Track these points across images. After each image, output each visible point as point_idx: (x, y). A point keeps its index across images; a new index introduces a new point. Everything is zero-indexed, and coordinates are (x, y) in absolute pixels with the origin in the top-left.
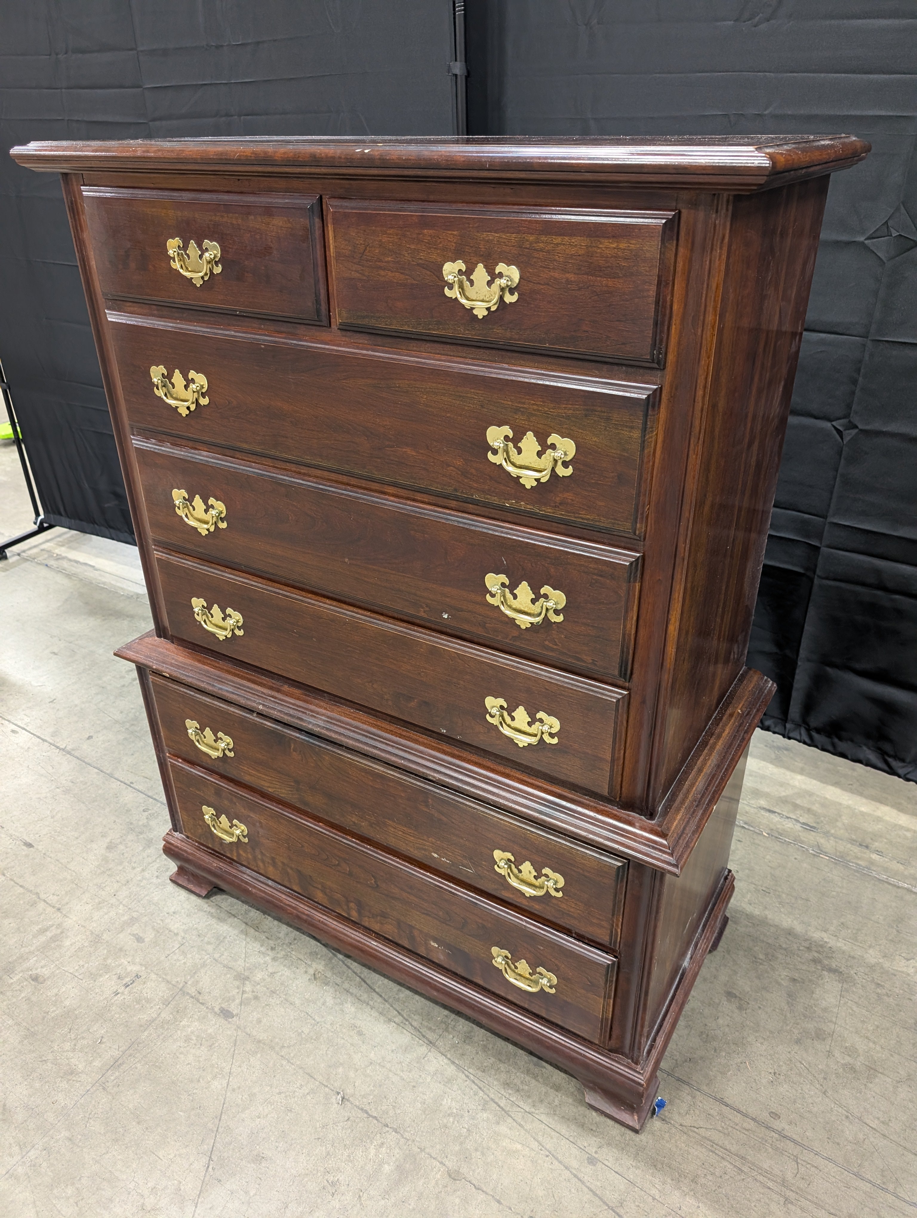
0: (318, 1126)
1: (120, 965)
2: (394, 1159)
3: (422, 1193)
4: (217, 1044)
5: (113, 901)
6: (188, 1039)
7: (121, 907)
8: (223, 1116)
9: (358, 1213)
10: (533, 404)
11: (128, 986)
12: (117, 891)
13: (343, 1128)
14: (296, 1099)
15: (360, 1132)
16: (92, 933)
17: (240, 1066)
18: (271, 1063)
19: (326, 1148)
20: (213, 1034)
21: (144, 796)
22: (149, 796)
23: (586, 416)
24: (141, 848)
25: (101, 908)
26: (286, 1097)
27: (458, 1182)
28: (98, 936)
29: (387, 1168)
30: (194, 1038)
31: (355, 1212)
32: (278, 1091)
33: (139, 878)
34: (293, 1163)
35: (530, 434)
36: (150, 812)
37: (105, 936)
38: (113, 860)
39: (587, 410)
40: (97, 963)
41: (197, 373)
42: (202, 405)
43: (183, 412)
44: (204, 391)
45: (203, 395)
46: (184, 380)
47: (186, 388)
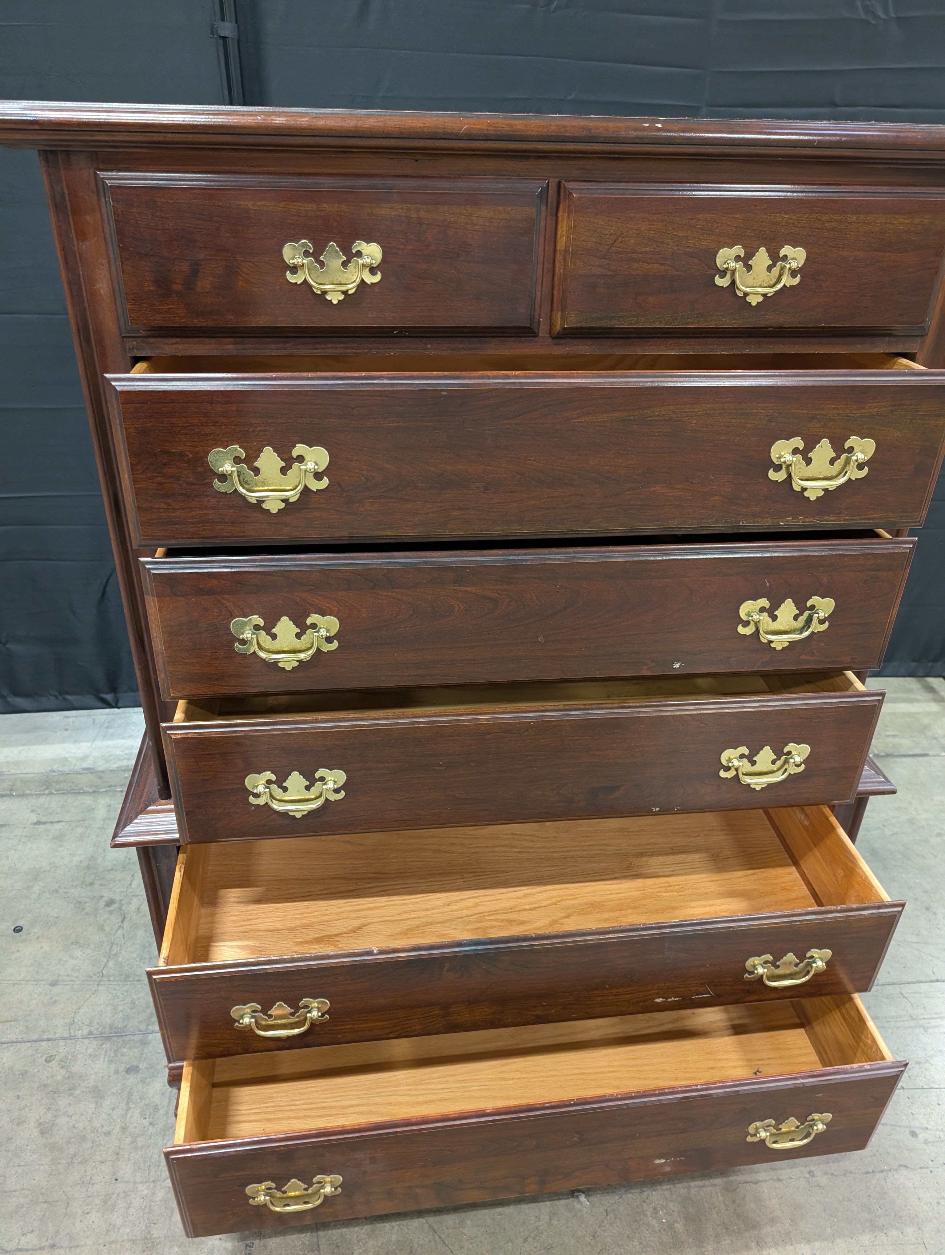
0: (589, 1240)
1: (213, 1250)
2: (676, 1214)
3: (724, 1223)
4: (416, 1245)
5: (121, 1187)
7: (140, 1187)
12: (114, 1174)
13: (611, 1223)
14: (546, 1234)
15: (628, 1215)
16: (134, 1242)
17: (462, 1247)
18: (488, 1220)
20: (401, 1239)
21: (29, 1044)
22: (35, 1041)
23: (892, 411)
24: (93, 1105)
25: (114, 1206)
26: (534, 1239)
27: (738, 1190)
28: (145, 1239)
29: (679, 1226)
32: (522, 1240)
33: (129, 1140)
35: (825, 442)
36: (57, 1057)
37: (155, 1233)
38: (69, 1142)
39: (894, 406)
41: (311, 447)
42: (313, 492)
43: (274, 506)
44: (320, 471)
45: (318, 476)
46: (282, 460)
47: (284, 471)
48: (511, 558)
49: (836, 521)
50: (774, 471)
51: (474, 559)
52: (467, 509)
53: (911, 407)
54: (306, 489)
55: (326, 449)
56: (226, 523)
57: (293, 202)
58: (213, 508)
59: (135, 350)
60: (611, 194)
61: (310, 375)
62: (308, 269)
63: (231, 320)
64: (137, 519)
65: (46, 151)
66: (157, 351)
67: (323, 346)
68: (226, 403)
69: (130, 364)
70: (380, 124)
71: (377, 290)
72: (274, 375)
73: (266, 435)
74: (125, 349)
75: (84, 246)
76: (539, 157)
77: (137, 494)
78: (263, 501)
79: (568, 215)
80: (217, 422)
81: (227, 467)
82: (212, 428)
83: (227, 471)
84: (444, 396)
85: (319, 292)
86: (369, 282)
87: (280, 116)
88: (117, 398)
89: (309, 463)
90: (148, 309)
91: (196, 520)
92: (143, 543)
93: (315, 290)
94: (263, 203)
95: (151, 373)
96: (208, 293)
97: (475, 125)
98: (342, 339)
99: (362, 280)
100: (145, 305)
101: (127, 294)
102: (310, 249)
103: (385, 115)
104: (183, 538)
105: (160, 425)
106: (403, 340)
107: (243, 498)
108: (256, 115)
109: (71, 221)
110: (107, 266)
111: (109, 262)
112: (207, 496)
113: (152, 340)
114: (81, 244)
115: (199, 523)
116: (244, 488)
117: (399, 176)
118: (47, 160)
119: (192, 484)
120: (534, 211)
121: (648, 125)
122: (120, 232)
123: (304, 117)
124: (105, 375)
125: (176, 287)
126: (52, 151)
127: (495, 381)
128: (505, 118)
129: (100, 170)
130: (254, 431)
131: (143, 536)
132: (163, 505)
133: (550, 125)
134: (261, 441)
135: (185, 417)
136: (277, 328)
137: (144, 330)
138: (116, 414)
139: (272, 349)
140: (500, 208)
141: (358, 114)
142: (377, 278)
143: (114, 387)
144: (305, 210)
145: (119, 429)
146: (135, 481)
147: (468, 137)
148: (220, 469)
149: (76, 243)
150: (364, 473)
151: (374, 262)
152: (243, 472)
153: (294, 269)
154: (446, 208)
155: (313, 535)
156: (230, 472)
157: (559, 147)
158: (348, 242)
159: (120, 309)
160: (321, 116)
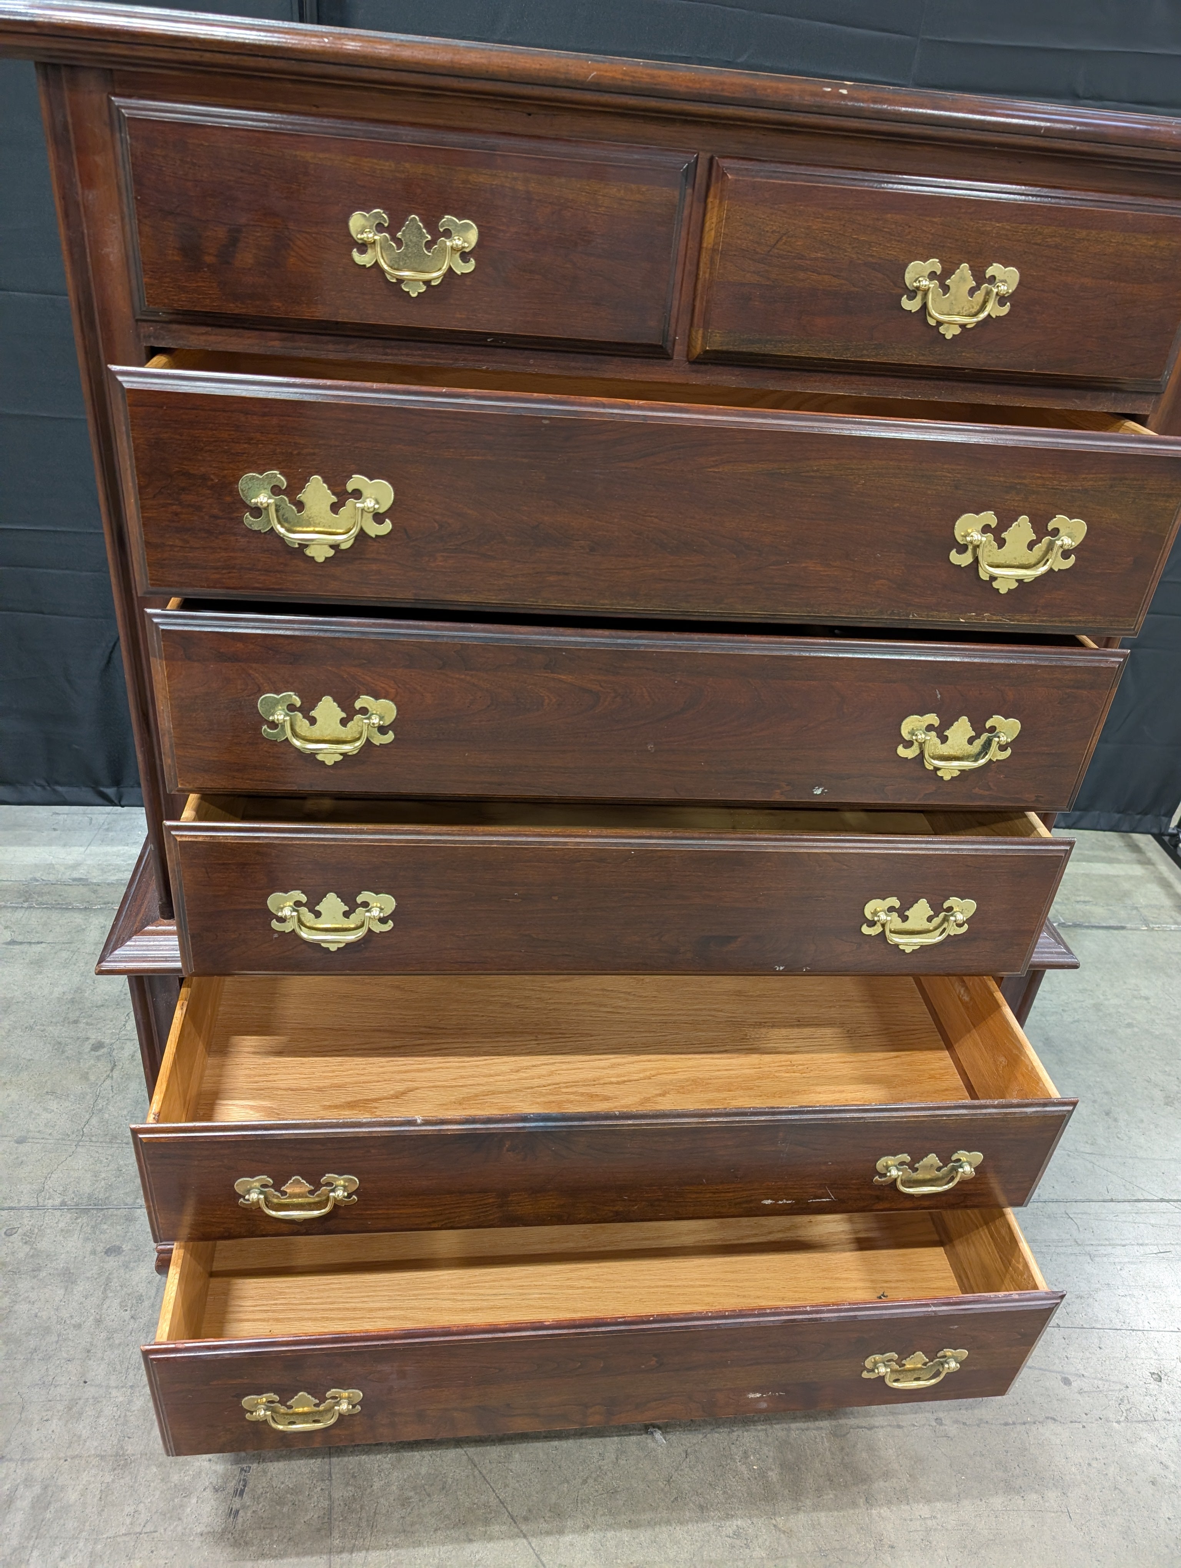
0: (663, 1486)
1: (200, 1471)
2: (771, 1460)
3: (828, 1474)
4: (450, 1481)
5: (90, 1391)
6: (404, 1502)
7: (114, 1393)
8: (543, 1559)
9: (789, 1543)
10: (1038, 478)
11: (242, 1491)
12: (83, 1375)
13: (690, 1467)
14: (610, 1475)
16: (102, 1457)
17: (506, 1486)
18: (541, 1455)
19: (694, 1503)
23: (1111, 487)
24: (62, 1292)
25: (81, 1414)
26: (595, 1480)
27: (848, 1436)
28: (117, 1454)
29: (773, 1475)
30: (412, 1494)
31: (787, 1546)
32: (580, 1481)
33: (104, 1335)
34: (675, 1547)
35: (1024, 519)
36: (20, 1230)
37: (130, 1449)
38: (28, 1334)
39: (1114, 479)
40: (158, 1493)
41: (371, 479)
42: (371, 537)
43: (320, 553)
44: (381, 511)
45: (379, 518)
46: (334, 494)
47: (335, 508)
48: (619, 641)
49: (1030, 621)
50: (958, 552)
51: (573, 639)
52: (567, 574)
53: (1135, 482)
54: (362, 535)
55: (390, 483)
56: (259, 570)
57: (366, 157)
58: (243, 550)
59: (152, 339)
60: (776, 178)
61: (375, 385)
62: (381, 248)
63: (278, 307)
64: (144, 558)
65: (45, 65)
66: (181, 342)
67: (395, 351)
68: (264, 415)
69: (144, 356)
70: (484, 61)
71: (468, 283)
72: (329, 382)
73: (314, 460)
74: (138, 336)
75: (91, 195)
76: (686, 122)
77: (144, 525)
78: (307, 546)
79: (720, 202)
80: (252, 439)
81: (263, 499)
82: (246, 446)
83: (261, 504)
84: (545, 426)
85: (394, 281)
86: (459, 273)
87: (353, 40)
88: (123, 397)
89: (368, 500)
90: (171, 285)
91: (219, 564)
92: (152, 589)
93: (388, 277)
94: (327, 155)
95: (172, 368)
96: (250, 269)
97: (606, 71)
98: (419, 344)
99: (450, 269)
100: (168, 280)
101: (144, 263)
102: (385, 222)
103: (491, 50)
104: (202, 587)
105: (178, 437)
106: (499, 350)
107: (281, 539)
108: (322, 37)
109: (76, 163)
110: (120, 223)
111: (122, 219)
112: (235, 534)
113: (174, 327)
114: (86, 192)
115: (223, 569)
116: (282, 526)
117: (504, 134)
118: (46, 77)
119: (215, 517)
120: (677, 193)
121: (829, 90)
122: (138, 180)
123: (385, 44)
124: (110, 366)
125: (209, 259)
126: (54, 65)
127: (611, 411)
128: (646, 66)
129: (116, 95)
130: (299, 454)
131: (151, 580)
132: (178, 542)
133: (704, 80)
134: (308, 468)
135: (212, 430)
136: (337, 323)
137: (164, 313)
138: (122, 418)
139: (331, 351)
140: (633, 186)
141: (455, 46)
142: (470, 267)
143: (120, 383)
144: (381, 170)
145: (125, 437)
146: (143, 508)
147: (597, 87)
148: (253, 501)
149: (80, 191)
150: (437, 517)
151: (466, 245)
152: (283, 505)
153: (363, 247)
154: (563, 180)
155: (368, 594)
156: (265, 505)
157: (713, 110)
158: (434, 216)
159: (134, 282)
160: (407, 44)
